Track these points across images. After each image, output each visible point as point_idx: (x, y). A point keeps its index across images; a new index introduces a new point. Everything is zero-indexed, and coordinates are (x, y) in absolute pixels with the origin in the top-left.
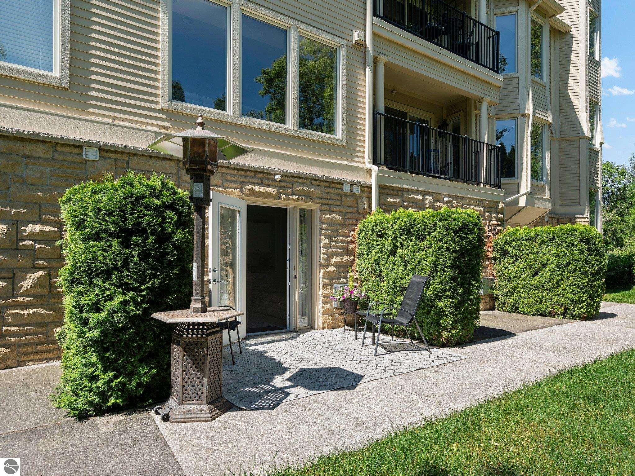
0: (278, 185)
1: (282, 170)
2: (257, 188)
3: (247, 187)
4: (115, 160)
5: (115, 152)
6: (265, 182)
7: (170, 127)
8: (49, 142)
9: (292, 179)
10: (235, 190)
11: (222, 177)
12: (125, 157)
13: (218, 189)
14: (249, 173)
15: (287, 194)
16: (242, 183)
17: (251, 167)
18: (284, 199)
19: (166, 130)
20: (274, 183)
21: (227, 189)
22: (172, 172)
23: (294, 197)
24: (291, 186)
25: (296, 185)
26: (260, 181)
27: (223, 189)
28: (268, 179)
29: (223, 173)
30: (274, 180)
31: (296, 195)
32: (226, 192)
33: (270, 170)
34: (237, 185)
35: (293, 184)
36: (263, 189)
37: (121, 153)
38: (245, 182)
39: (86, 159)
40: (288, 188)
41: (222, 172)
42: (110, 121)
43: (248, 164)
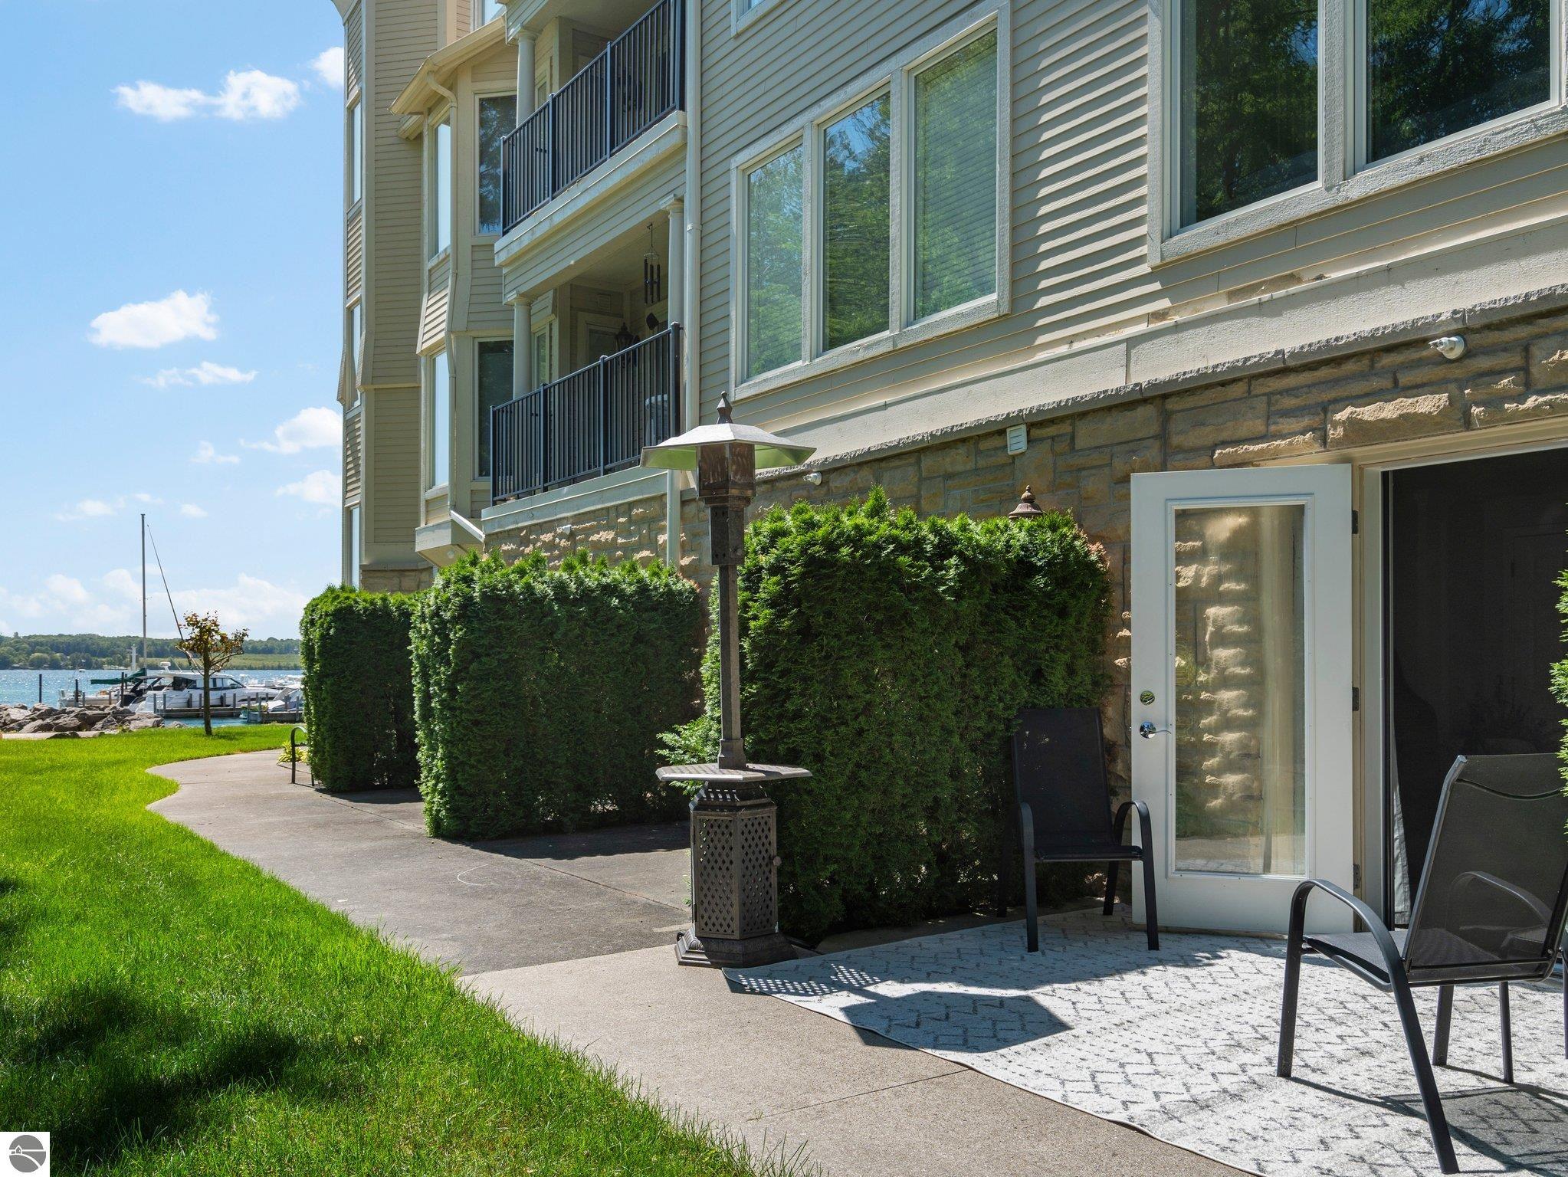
0: (1458, 372)
1: (1471, 311)
2: (1369, 413)
3: (1338, 417)
4: (1053, 438)
5: (1052, 421)
6: (1405, 379)
7: (1169, 308)
8: (971, 438)
9: (1523, 332)
10: (1302, 437)
11: (1269, 403)
12: (1065, 428)
13: (1252, 448)
14: (1350, 367)
15: (1494, 403)
16: (1326, 409)
17: (1348, 345)
18: (1487, 423)
19: (1164, 319)
20: (1439, 372)
21: (1278, 442)
22: (1152, 433)
23: (1531, 402)
24: (1516, 360)
25: (1536, 351)
26: (1387, 383)
27: (1265, 445)
28: (1419, 363)
29: (1268, 395)
30: (1442, 360)
31: (1542, 392)
32: (1275, 455)
33: (1419, 328)
34: (1306, 421)
35: (1526, 349)
36: (1389, 410)
37: (1062, 419)
38: (1335, 401)
39: (1010, 453)
40: (1503, 373)
41: (1268, 390)
42: (1063, 349)
43: (1337, 339)
